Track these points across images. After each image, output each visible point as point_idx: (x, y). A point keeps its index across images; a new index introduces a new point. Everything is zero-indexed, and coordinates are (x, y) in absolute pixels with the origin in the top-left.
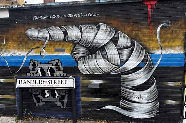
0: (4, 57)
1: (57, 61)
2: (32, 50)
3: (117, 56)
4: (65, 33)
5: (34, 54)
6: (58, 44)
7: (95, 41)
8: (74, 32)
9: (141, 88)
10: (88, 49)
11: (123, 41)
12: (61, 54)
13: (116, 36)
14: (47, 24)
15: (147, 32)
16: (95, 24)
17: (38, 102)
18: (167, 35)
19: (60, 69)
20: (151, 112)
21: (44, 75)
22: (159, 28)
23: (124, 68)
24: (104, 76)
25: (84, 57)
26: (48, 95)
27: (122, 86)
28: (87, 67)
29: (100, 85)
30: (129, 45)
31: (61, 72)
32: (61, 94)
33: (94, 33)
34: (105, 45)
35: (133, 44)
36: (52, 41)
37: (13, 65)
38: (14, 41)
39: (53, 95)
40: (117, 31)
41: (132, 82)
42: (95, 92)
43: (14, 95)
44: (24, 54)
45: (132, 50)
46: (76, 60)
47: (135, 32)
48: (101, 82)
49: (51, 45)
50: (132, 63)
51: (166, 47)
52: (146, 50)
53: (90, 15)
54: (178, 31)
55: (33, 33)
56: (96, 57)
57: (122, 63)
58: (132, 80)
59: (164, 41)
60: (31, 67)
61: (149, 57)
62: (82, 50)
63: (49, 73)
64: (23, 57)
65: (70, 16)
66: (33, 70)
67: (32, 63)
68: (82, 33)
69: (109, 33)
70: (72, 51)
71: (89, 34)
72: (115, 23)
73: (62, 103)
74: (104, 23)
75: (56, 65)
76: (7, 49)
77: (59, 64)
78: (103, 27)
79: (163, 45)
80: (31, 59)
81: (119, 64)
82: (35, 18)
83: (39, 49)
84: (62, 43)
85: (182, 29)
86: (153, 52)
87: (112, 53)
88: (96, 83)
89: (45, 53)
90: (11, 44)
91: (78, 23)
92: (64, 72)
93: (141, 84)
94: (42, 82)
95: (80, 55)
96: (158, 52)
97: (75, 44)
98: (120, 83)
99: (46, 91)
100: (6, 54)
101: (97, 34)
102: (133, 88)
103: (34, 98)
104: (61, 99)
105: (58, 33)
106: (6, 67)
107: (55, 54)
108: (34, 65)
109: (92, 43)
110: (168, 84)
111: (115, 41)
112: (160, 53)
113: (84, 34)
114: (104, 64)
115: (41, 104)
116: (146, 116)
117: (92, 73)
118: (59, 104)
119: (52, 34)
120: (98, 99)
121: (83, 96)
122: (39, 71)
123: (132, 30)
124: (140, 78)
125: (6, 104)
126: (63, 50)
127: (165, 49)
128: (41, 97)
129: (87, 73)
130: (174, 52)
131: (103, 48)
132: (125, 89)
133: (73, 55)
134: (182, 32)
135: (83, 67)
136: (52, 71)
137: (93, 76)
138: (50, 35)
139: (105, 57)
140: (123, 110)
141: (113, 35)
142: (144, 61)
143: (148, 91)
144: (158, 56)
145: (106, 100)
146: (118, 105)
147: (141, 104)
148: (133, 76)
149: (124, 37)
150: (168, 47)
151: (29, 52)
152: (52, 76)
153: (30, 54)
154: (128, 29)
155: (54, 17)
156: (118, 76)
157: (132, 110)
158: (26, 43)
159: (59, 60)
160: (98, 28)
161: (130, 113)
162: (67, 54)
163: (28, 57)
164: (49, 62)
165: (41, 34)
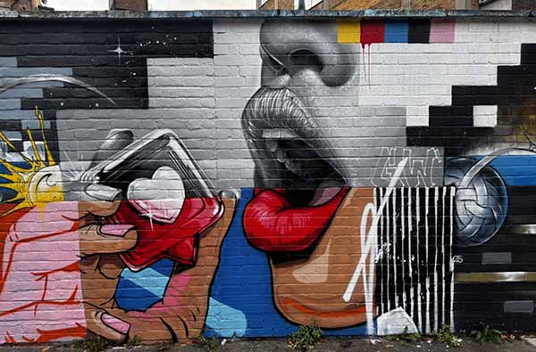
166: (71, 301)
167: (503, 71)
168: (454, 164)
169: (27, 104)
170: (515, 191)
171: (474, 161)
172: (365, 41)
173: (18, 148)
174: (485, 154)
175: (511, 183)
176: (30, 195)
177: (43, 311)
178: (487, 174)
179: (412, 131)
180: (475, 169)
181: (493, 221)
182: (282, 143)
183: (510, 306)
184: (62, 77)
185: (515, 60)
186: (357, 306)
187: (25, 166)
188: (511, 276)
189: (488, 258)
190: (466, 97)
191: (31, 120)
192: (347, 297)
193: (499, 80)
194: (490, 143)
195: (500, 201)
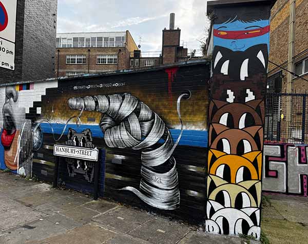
0: (51, 125)
1: (88, 131)
2: (71, 119)
3: (139, 129)
4: (97, 103)
5: (72, 123)
6: (90, 113)
7: (120, 111)
8: (103, 102)
9: (161, 169)
10: (113, 120)
11: (144, 113)
12: (92, 124)
13: (138, 107)
14: (84, 94)
15: (167, 104)
16: (121, 93)
17: (71, 172)
18: (187, 108)
19: (90, 139)
20: (170, 202)
21: (78, 144)
22: (179, 99)
23: (145, 143)
24: (127, 151)
25: (110, 128)
26: (79, 166)
27: (142, 164)
28: (112, 140)
29: (123, 160)
30: (150, 118)
31: (91, 143)
32: (89, 166)
33: (120, 103)
34: (128, 116)
35: (153, 117)
36: (87, 110)
37: (57, 133)
38: (59, 109)
39: (83, 167)
40: (139, 101)
41: (152, 161)
42: (118, 168)
43: (55, 162)
44: (65, 122)
45: (153, 123)
46: (103, 131)
47: (155, 103)
49: (85, 114)
50: (152, 139)
51: (187, 122)
52: (166, 124)
53: (117, 85)
54: (200, 103)
55: (73, 102)
56: (120, 128)
57: (144, 137)
58: (152, 159)
59: (184, 114)
60: (69, 136)
61: (169, 132)
62: (109, 120)
63: (81, 142)
64: (64, 125)
65: (101, 86)
66: (70, 138)
67: (70, 131)
68: (109, 102)
69: (133, 104)
70: (101, 122)
72: (138, 93)
73: (89, 176)
74: (128, 93)
75: (88, 135)
76: (54, 117)
77: (90, 134)
78: (128, 97)
79: (183, 119)
80: (70, 128)
81: (140, 138)
82: (75, 88)
83: (76, 118)
84: (94, 113)
85: (204, 100)
86: (173, 127)
87: (135, 125)
88: (119, 158)
89: (80, 123)
90: (57, 113)
91: (107, 93)
93: (161, 165)
94: (74, 152)
95: (107, 126)
96: (178, 127)
97: (103, 114)
98: (140, 161)
99: (78, 162)
100: (52, 122)
101: (122, 104)
102: (153, 169)
103: (68, 168)
104: (89, 172)
105: (91, 103)
106: (52, 134)
107: (87, 124)
108: (71, 134)
109: (118, 114)
110: (190, 168)
111: (137, 112)
112: (180, 129)
113: (111, 104)
114: (127, 137)
115: (73, 175)
116: (165, 207)
117: (115, 146)
118: (87, 178)
119: (86, 104)
120: (119, 178)
121: (107, 172)
122: (74, 141)
123: (153, 100)
124: (159, 157)
126: (93, 120)
127: (185, 124)
128: (74, 168)
129: (111, 146)
130: (196, 128)
131: (126, 120)
132: (145, 168)
133: (101, 125)
134: (204, 104)
135: (108, 139)
136: (84, 141)
137: (117, 151)
138: (85, 104)
139: (128, 129)
140: (142, 194)
141: (136, 105)
142: (164, 137)
143: (167, 174)
144: (179, 131)
145: (127, 179)
146: (138, 187)
147: (161, 191)
148: (153, 153)
149: (146, 108)
150: (189, 122)
151: (69, 120)
152: (84, 146)
153: (69, 123)
154: (150, 100)
155: (89, 87)
157: (150, 195)
158: (67, 112)
159: (90, 130)
160: (123, 98)
161: (149, 199)
162: (96, 124)
163: (68, 125)
164: (82, 132)
165: (78, 104)
167: (42, 97)
168: (33, 125)
170: (45, 134)
171: (37, 124)
172: (20, 89)
174: (39, 122)
175: (43, 132)
178: (39, 128)
179: (26, 114)
180: (37, 127)
181: (40, 143)
183: (43, 172)
185: (44, 94)
186: (16, 165)
188: (43, 162)
189: (39, 155)
192: (15, 161)
193: (42, 100)
194: (40, 119)
195: (41, 137)
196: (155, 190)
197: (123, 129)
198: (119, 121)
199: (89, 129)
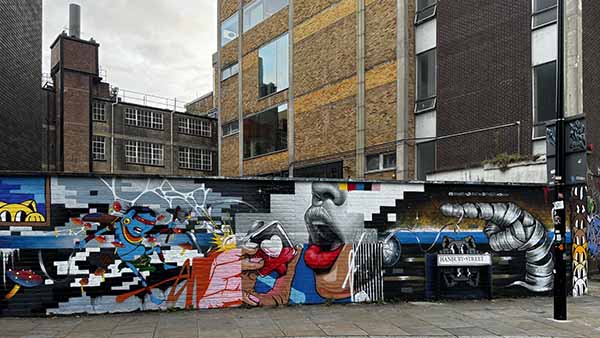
0: (414, 233)
1: (470, 238)
2: (446, 226)
3: (523, 233)
4: (479, 210)
5: (448, 231)
6: (472, 221)
7: (505, 219)
8: (486, 210)
9: (541, 262)
10: (499, 226)
11: (527, 220)
12: (474, 231)
13: (522, 215)
14: (462, 201)
15: (544, 213)
16: (506, 203)
17: (450, 282)
19: (473, 246)
20: (549, 285)
21: (457, 252)
23: (529, 244)
24: (513, 252)
25: (495, 233)
26: (460, 273)
27: (527, 261)
28: (498, 244)
29: (509, 261)
30: (532, 224)
31: (474, 249)
32: (473, 272)
33: (504, 212)
34: (513, 223)
35: (535, 223)
36: (467, 217)
38: (427, 216)
39: (465, 274)
40: (522, 210)
42: (505, 268)
43: (424, 276)
44: (438, 230)
45: (535, 228)
46: (488, 237)
47: (536, 212)
48: (509, 258)
49: (465, 221)
50: (534, 240)
52: (545, 228)
53: (501, 195)
55: (448, 209)
56: (505, 234)
57: (527, 239)
58: (535, 256)
60: (444, 245)
61: (547, 234)
62: (494, 227)
63: (462, 249)
64: (436, 234)
65: (484, 194)
66: (446, 247)
67: (445, 240)
68: (494, 210)
69: (517, 212)
70: (485, 228)
71: (500, 213)
72: (521, 203)
73: (474, 281)
74: (512, 203)
75: (470, 242)
76: (419, 225)
77: (472, 241)
78: (512, 206)
80: (445, 236)
81: (524, 240)
82: (451, 194)
84: (476, 220)
86: (549, 230)
87: (519, 230)
88: (505, 259)
89: (459, 230)
90: (424, 220)
91: (491, 202)
92: (476, 249)
93: (542, 259)
95: (492, 232)
97: (487, 221)
98: (526, 259)
99: (459, 270)
100: (418, 230)
101: (506, 212)
102: (536, 263)
104: (473, 277)
105: (472, 210)
107: (469, 231)
108: (447, 243)
109: (503, 221)
111: (521, 219)
112: (554, 231)
113: (496, 212)
114: (513, 240)
115: (453, 284)
116: (546, 289)
117: (502, 249)
118: (471, 283)
119: (466, 211)
120: (507, 276)
122: (452, 249)
123: (534, 210)
124: (540, 253)
125: (414, 287)
126: (477, 227)
128: (453, 276)
129: (497, 250)
131: (511, 226)
132: (529, 264)
133: (485, 232)
135: (494, 244)
136: (465, 248)
137: (503, 253)
138: (464, 212)
139: (513, 234)
140: (528, 285)
141: (520, 214)
142: (543, 238)
143: (547, 265)
145: (514, 276)
146: (524, 280)
147: (542, 278)
148: (535, 251)
149: (528, 216)
152: (465, 253)
153: (444, 231)
154: (531, 209)
155: (469, 194)
156: (525, 252)
157: (536, 284)
158: (441, 219)
159: (472, 237)
160: (508, 207)
161: (535, 287)
162: (480, 230)
163: (442, 234)
164: (462, 239)
165: (456, 210)
166: (236, 290)
167: (397, 201)
168: (381, 235)
169: (224, 211)
170: (403, 245)
171: (389, 234)
172: (349, 189)
173: (219, 227)
174: (392, 231)
175: (402, 243)
176: (222, 246)
177: (225, 294)
178: (393, 239)
179: (366, 222)
180: (389, 237)
181: (396, 257)
182: (319, 226)
183: (404, 290)
184: (238, 200)
185: (402, 197)
186: (347, 290)
187: (222, 234)
188: (403, 278)
189: (395, 271)
190: (385, 210)
191: (226, 217)
192: (344, 287)
193: (396, 204)
194: (394, 227)
195: (398, 249)
196: (538, 279)
197: (509, 233)
198: (504, 227)
199: (471, 235)
